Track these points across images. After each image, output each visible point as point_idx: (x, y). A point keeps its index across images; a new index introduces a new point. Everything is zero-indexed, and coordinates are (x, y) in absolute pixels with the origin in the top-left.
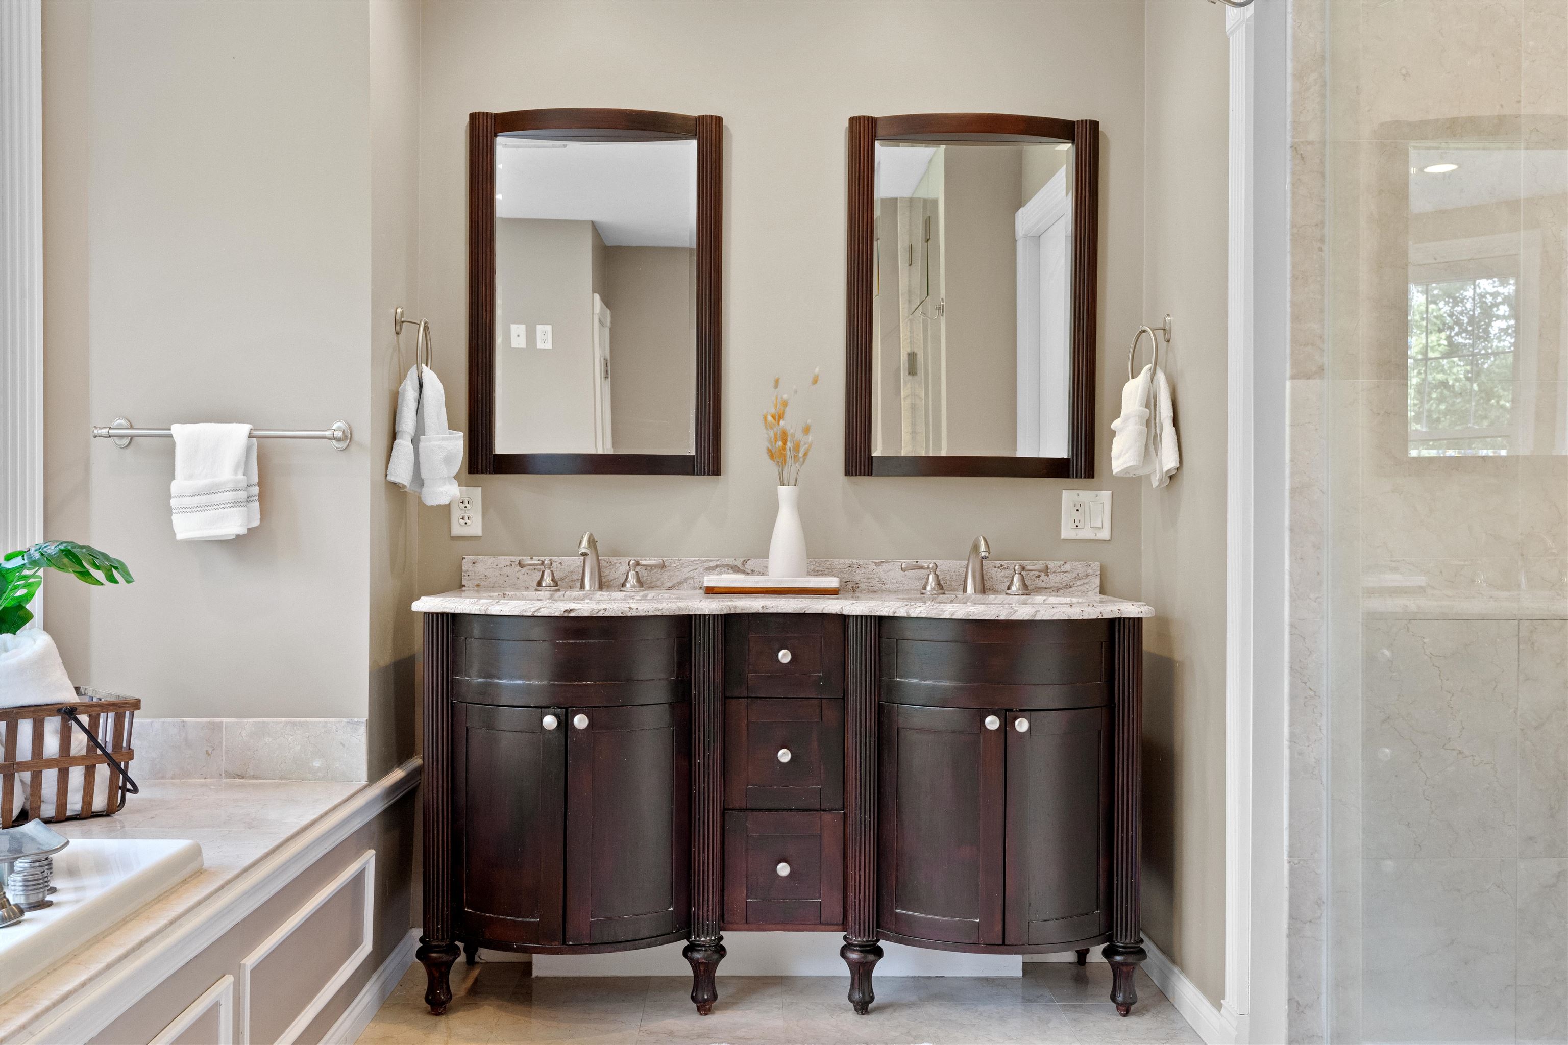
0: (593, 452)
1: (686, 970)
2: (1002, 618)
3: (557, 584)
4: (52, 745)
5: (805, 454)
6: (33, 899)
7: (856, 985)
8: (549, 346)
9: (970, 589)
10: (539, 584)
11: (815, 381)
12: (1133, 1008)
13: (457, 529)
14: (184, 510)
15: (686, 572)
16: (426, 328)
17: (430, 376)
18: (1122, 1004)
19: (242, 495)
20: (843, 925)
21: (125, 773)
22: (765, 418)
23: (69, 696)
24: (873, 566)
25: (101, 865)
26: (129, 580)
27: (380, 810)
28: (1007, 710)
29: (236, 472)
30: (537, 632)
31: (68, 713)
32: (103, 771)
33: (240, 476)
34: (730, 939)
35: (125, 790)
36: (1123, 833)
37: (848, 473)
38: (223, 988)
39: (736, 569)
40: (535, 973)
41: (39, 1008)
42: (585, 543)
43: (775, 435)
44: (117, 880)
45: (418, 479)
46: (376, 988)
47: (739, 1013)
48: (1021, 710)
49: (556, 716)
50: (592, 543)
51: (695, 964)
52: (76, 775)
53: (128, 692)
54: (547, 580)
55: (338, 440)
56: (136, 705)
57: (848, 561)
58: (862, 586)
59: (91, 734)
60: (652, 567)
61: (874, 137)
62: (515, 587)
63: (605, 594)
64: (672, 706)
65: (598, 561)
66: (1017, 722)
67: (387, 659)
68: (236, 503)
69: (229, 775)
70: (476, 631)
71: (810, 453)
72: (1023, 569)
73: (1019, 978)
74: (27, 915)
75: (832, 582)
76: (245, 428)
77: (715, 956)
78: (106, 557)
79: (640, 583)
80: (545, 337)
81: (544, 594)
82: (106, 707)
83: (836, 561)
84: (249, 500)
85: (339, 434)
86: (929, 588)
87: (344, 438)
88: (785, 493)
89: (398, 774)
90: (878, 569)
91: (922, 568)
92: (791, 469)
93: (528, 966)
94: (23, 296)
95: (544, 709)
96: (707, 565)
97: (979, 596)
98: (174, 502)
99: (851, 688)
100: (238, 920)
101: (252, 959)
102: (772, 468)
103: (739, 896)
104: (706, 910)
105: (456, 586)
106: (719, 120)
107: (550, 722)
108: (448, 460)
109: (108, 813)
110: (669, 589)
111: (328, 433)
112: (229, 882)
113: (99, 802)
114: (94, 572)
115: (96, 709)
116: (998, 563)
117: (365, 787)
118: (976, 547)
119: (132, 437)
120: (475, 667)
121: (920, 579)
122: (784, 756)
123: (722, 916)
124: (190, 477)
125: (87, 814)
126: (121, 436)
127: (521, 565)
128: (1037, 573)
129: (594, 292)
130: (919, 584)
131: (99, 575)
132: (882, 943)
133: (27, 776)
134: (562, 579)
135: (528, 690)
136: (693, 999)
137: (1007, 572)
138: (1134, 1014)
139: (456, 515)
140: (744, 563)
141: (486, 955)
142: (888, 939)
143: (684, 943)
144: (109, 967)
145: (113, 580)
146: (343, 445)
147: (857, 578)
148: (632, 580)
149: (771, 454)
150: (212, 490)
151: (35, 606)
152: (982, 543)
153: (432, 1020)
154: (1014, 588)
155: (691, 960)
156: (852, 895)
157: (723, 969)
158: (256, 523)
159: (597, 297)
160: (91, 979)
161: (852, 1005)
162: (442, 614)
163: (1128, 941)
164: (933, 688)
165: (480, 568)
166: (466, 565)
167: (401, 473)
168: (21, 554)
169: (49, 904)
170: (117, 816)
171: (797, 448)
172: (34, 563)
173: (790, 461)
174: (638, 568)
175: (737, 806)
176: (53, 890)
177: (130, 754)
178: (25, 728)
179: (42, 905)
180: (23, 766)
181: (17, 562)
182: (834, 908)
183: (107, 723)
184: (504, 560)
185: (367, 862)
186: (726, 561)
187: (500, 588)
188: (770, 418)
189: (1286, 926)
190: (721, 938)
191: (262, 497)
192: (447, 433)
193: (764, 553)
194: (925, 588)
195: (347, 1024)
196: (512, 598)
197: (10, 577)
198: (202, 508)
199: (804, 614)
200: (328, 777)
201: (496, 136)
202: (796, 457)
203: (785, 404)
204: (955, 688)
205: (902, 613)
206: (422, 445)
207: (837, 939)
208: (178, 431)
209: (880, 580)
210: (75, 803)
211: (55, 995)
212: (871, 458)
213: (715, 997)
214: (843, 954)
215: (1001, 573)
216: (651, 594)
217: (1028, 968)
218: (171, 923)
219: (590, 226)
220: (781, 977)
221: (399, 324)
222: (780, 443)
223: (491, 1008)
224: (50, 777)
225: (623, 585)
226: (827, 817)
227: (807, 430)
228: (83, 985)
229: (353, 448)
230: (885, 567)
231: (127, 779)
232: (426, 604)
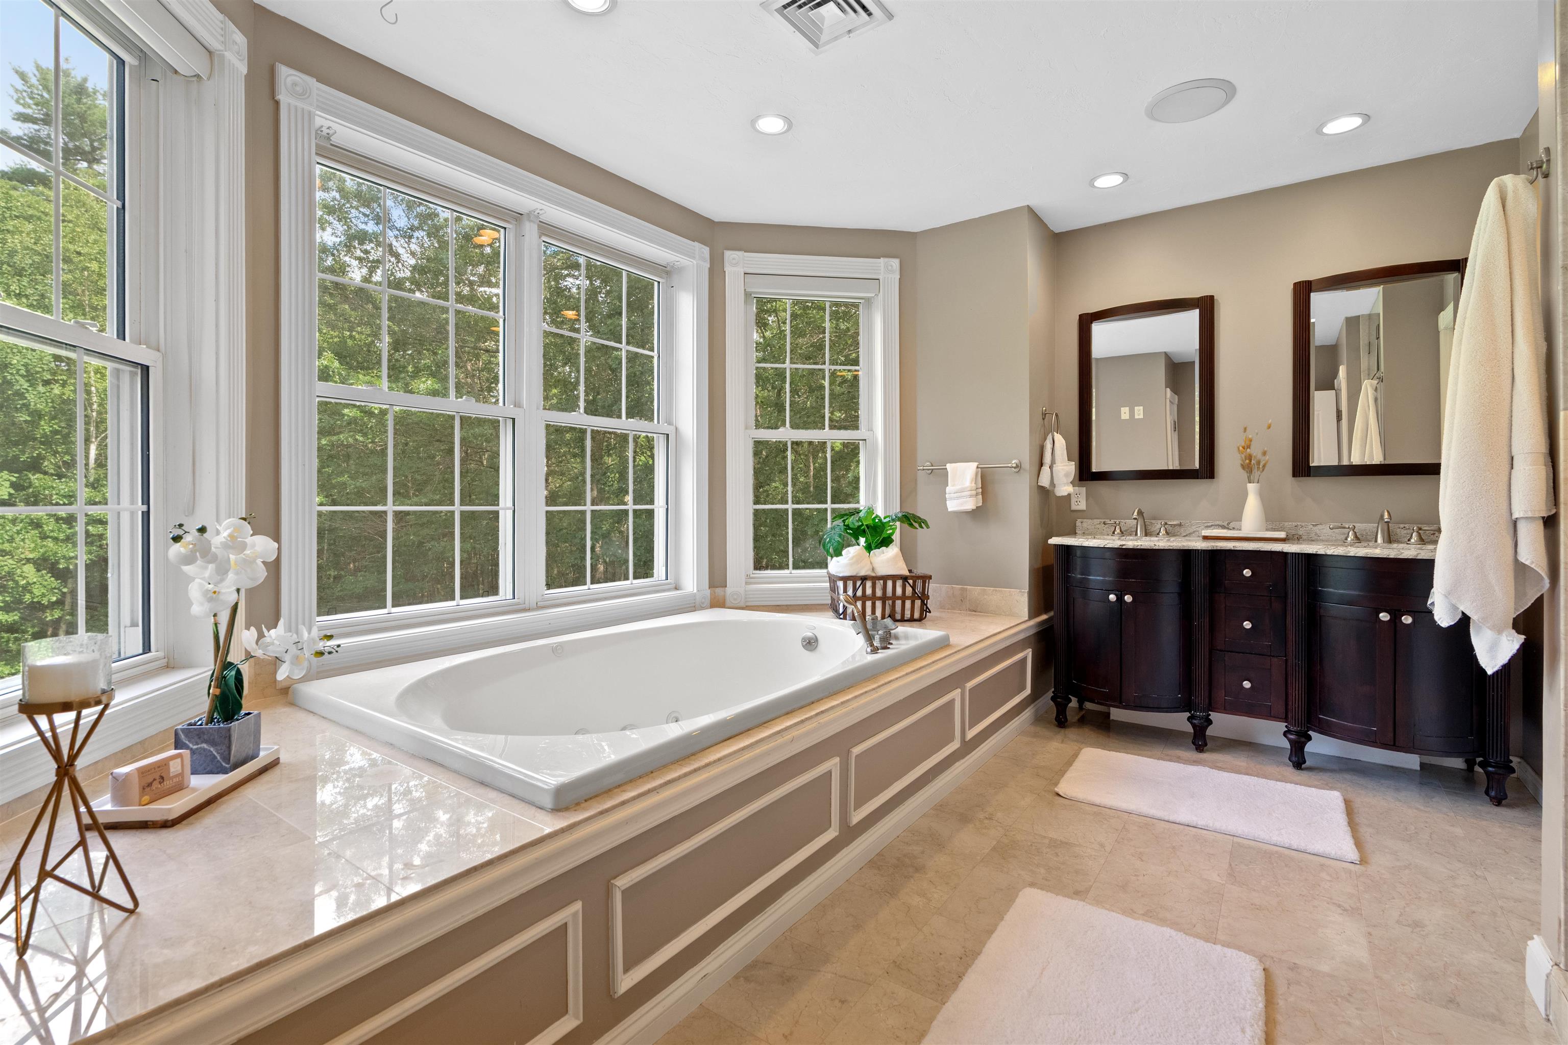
0: (1166, 468)
1: (1189, 728)
2: (1392, 557)
3: (1122, 533)
4: (899, 591)
5: (1264, 466)
6: (883, 645)
7: (1294, 753)
8: (1141, 416)
9: (1380, 540)
10: (1114, 533)
11: (1269, 427)
12: (1504, 802)
13: (1074, 507)
14: (951, 499)
15: (1194, 528)
16: (1057, 415)
17: (1058, 438)
18: (1494, 798)
19: (974, 492)
20: (1286, 719)
21: (926, 605)
22: (1239, 448)
23: (907, 573)
24: (1312, 526)
25: (907, 637)
26: (928, 527)
27: (1032, 633)
28: (1396, 610)
29: (971, 483)
30: (1108, 555)
31: (905, 579)
32: (918, 603)
33: (973, 485)
34: (1213, 716)
35: (926, 612)
36: (1493, 691)
37: (1294, 475)
38: (956, 694)
39: (1223, 527)
40: (1112, 717)
41: (880, 684)
42: (1136, 513)
43: (1245, 457)
44: (912, 643)
45: (1052, 483)
46: (1033, 711)
47: (1221, 755)
48: (1407, 611)
49: (1116, 595)
50: (1140, 513)
51: (1194, 726)
52: (908, 604)
53: (928, 573)
54: (1118, 531)
55: (1015, 468)
56: (930, 577)
57: (1296, 524)
58: (1304, 537)
59: (913, 588)
60: (1175, 525)
61: (1310, 291)
62: (1102, 534)
63: (1148, 538)
64: (1180, 594)
65: (1145, 522)
66: (1403, 618)
67: (1039, 565)
68: (971, 496)
69: (970, 610)
70: (1078, 553)
71: (1267, 465)
72: (1420, 529)
73: (1416, 771)
74: (880, 651)
75: (1282, 535)
76: (975, 464)
77: (1206, 724)
78: (920, 518)
79: (1167, 533)
80: (1139, 412)
81: (1115, 538)
82: (919, 577)
83: (1286, 524)
84: (977, 494)
85: (1014, 465)
86: (1349, 539)
87: (1017, 467)
88: (1252, 488)
89: (1044, 617)
90: (1315, 528)
91: (1344, 528)
92: (1256, 474)
93: (1108, 714)
94: (892, 416)
95: (1110, 591)
96: (1206, 525)
97: (1386, 545)
98: (947, 496)
99: (1290, 592)
100: (964, 667)
101: (970, 685)
102: (1244, 475)
103: (1220, 695)
104: (1200, 697)
105: (1073, 533)
106: (1212, 297)
107: (1112, 597)
108: (1067, 475)
109: (920, 619)
110: (1184, 536)
111: (1009, 465)
112: (959, 651)
113: (917, 615)
114: (914, 523)
115: (916, 578)
116: (1402, 526)
117: (1027, 621)
118: (1382, 516)
119: (932, 470)
120: (1078, 570)
121: (1344, 534)
122: (1247, 625)
123: (1210, 704)
124: (953, 486)
125: (912, 620)
126: (928, 470)
127: (1104, 523)
128: (1432, 532)
129: (1166, 387)
130: (1343, 537)
131: (916, 525)
132: (1310, 733)
133: (890, 602)
134: (1126, 531)
135: (1103, 582)
136: (1194, 743)
137: (1409, 531)
138: (1504, 806)
139: (1073, 500)
140: (1228, 524)
141: (1089, 705)
142: (1314, 731)
143: (1188, 714)
144: (907, 674)
145: (922, 527)
146: (1017, 470)
147: (1301, 533)
148: (1163, 531)
149: (1243, 467)
150: (962, 491)
151: (896, 537)
152: (1386, 513)
153: (1057, 729)
154: (1412, 541)
155: (1192, 723)
156: (1290, 703)
157: (1210, 731)
158: (981, 504)
159: (1168, 390)
160: (900, 677)
161: (1291, 764)
162: (1062, 545)
163: (1498, 759)
164: (1342, 595)
165: (1085, 525)
166: (1078, 523)
167: (1045, 481)
168: (889, 516)
169: (889, 648)
170: (923, 621)
171: (1258, 463)
172: (893, 520)
173: (1255, 470)
174: (1166, 526)
175: (1219, 648)
176: (892, 644)
177: (928, 598)
178: (890, 584)
179: (886, 648)
180: (889, 598)
181: (888, 519)
182: (1280, 708)
183: (919, 583)
184: (1096, 521)
185: (1028, 653)
186: (1218, 523)
187: (1094, 535)
188: (1241, 448)
189: (1563, 750)
190: (1210, 715)
191: (983, 493)
192: (1067, 463)
193: (1239, 519)
194: (1346, 539)
195: (1018, 723)
196: (1099, 539)
197: (886, 525)
198: (958, 498)
199: (1259, 551)
200: (1011, 614)
201: (1092, 323)
202: (1258, 468)
203: (1251, 441)
204: (1359, 595)
205: (1321, 552)
206: (1054, 469)
207: (1282, 726)
208: (949, 466)
209: (1316, 534)
210: (908, 615)
211: (886, 680)
212: (1309, 467)
213: (1206, 745)
214: (1285, 734)
215: (1404, 532)
216: (1172, 539)
217: (1422, 765)
218: (933, 662)
219: (1164, 356)
220: (1251, 743)
221: (1044, 415)
222: (1247, 461)
223: (1087, 730)
224: (899, 603)
225: (1158, 534)
226: (1275, 660)
227: (1264, 453)
228: (897, 679)
229: (1022, 471)
230: (1320, 527)
231: (927, 608)
232: (1054, 541)
